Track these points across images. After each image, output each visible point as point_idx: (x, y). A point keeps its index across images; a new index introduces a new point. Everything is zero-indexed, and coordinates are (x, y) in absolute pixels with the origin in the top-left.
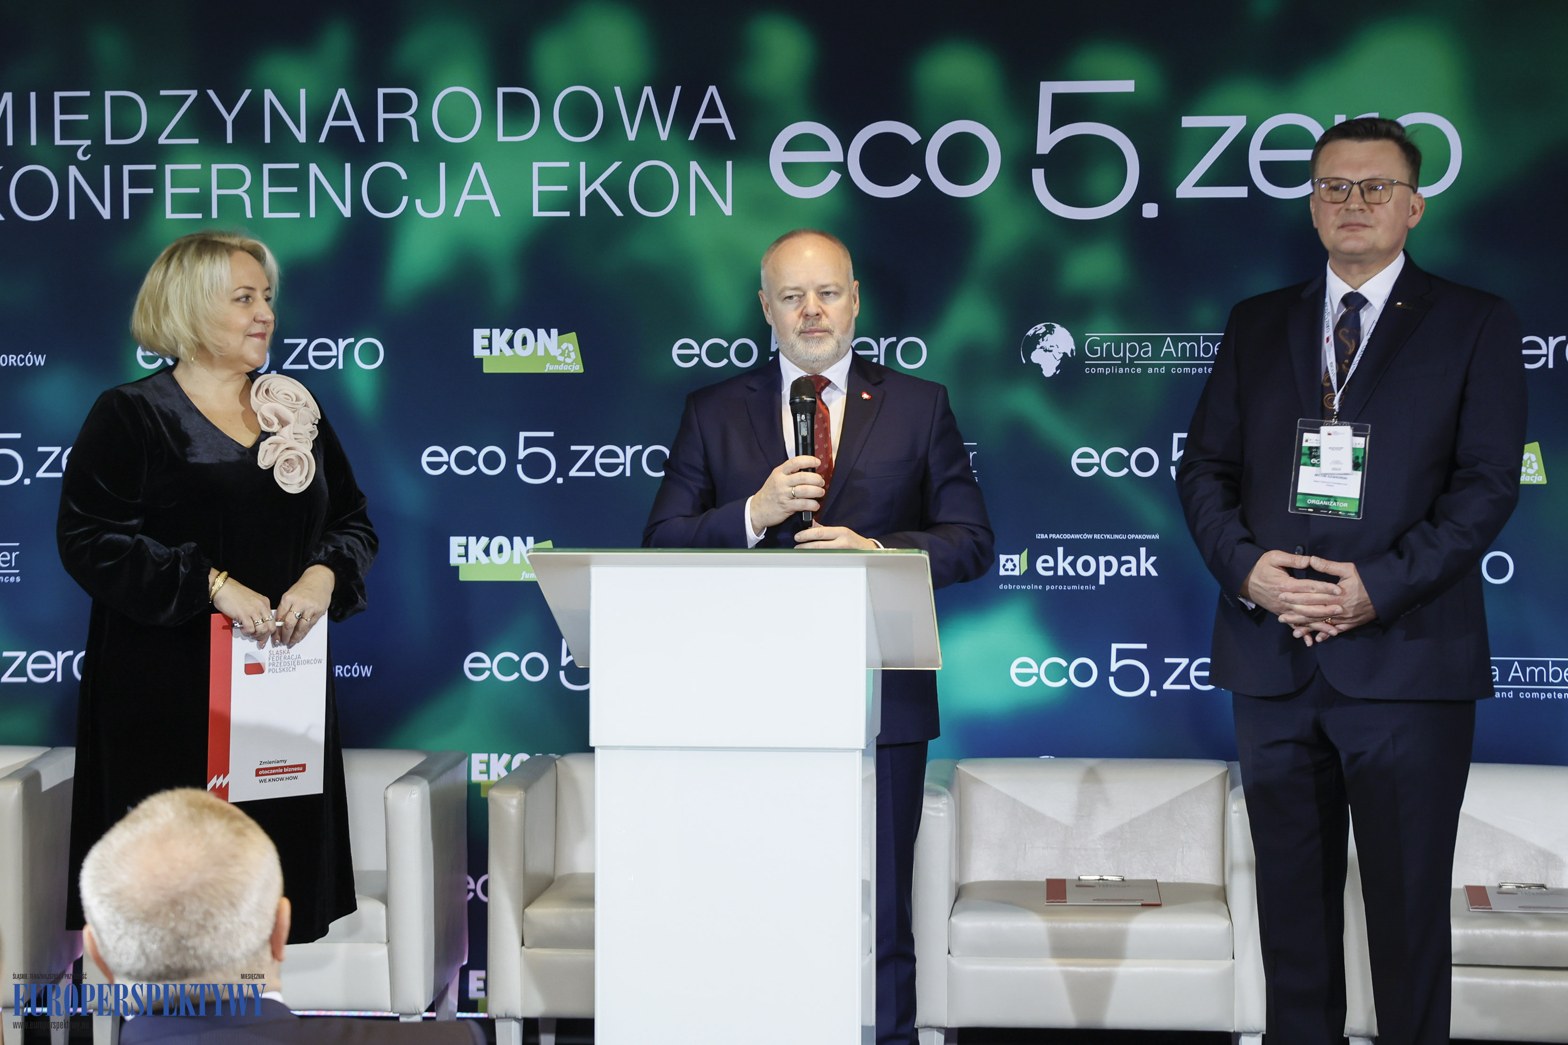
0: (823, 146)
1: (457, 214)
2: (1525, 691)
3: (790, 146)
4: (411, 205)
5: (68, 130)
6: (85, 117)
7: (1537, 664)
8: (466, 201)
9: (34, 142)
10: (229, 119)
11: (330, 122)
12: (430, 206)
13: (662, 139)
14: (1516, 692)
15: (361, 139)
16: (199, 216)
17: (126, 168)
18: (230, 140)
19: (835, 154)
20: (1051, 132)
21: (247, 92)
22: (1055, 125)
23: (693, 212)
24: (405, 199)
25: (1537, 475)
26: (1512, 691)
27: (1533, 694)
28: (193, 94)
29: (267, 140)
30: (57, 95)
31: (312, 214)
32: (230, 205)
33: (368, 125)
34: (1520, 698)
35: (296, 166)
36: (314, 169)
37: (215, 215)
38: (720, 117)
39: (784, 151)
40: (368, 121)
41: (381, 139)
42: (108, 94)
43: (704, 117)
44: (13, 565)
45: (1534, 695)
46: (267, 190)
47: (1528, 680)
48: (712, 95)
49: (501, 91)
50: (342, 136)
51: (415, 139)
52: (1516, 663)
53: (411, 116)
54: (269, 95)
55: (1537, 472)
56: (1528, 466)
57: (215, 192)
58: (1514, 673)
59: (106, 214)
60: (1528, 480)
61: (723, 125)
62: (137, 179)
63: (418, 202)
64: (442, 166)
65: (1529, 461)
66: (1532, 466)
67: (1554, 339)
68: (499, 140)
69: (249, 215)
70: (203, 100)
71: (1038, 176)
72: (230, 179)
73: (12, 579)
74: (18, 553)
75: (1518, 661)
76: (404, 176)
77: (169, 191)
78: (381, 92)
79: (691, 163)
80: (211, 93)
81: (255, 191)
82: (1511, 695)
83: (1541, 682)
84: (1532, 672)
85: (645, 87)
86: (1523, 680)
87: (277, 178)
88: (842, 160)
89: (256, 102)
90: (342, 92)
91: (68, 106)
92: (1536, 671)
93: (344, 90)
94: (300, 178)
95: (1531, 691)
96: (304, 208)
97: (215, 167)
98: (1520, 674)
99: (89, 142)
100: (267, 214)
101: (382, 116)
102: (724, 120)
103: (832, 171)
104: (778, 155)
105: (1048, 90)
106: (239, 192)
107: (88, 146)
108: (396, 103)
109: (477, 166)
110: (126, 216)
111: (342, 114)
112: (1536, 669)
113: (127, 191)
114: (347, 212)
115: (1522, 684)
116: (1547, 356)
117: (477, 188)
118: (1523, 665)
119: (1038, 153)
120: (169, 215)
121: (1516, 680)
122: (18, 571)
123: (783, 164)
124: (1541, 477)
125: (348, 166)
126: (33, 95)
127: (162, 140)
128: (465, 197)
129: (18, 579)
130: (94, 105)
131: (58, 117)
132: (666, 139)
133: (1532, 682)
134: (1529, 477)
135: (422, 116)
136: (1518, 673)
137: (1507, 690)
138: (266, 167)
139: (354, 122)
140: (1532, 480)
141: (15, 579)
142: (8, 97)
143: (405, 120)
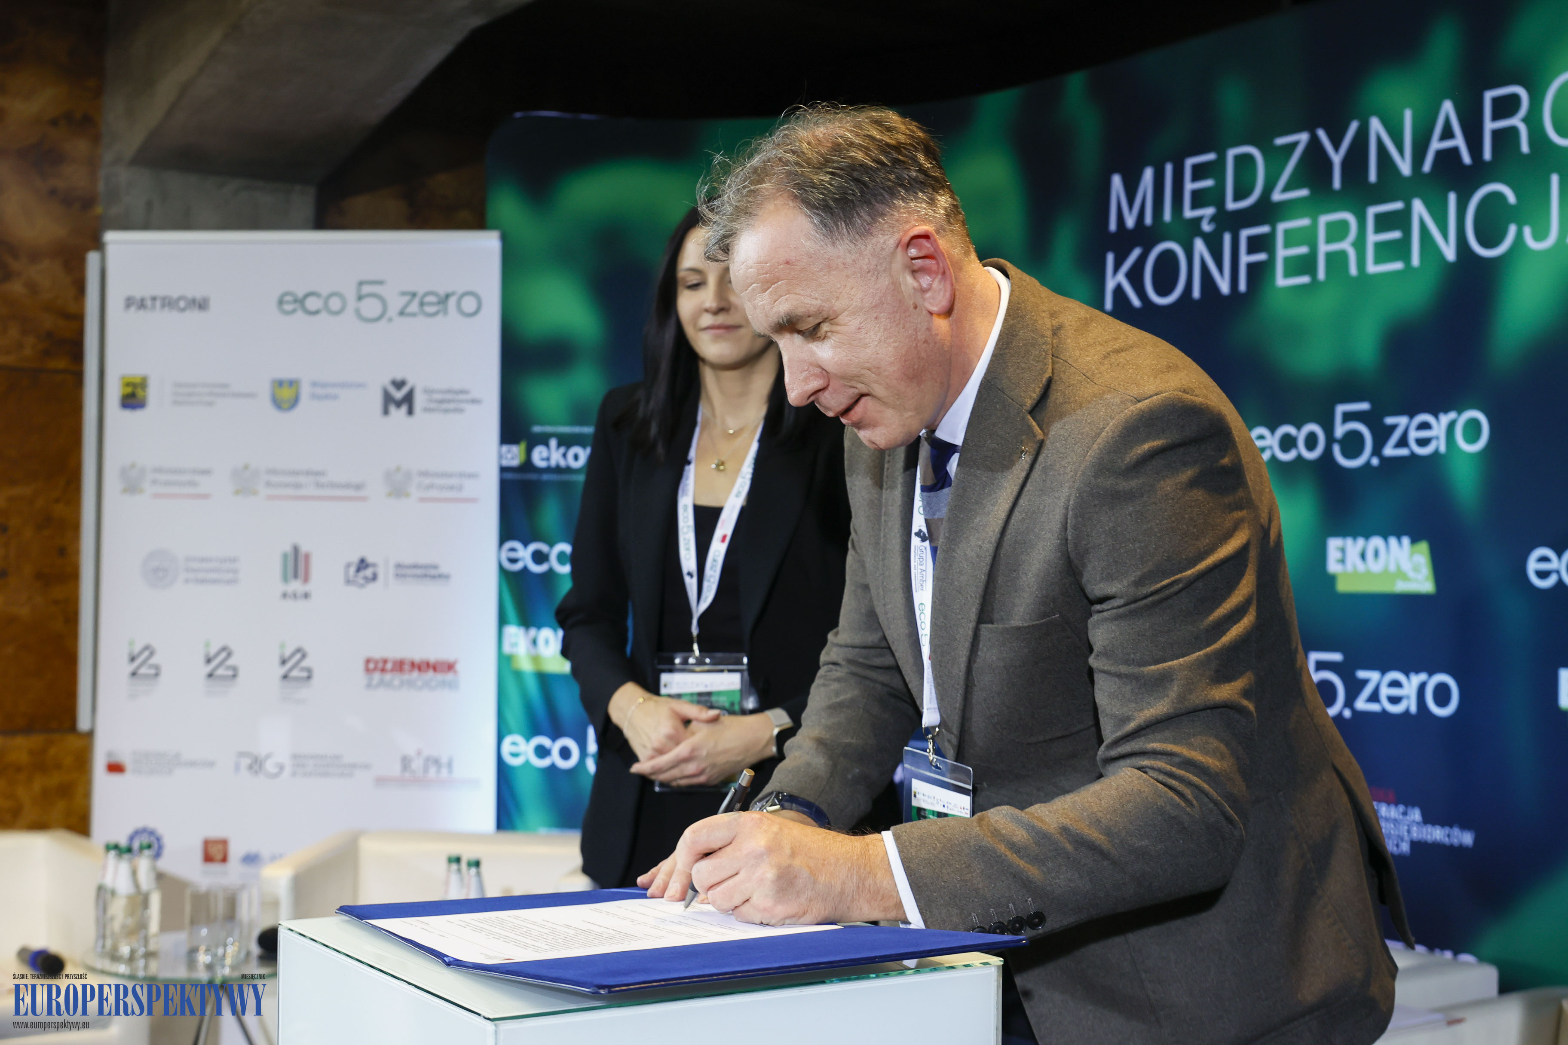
4: (1519, 235)
5: (1199, 199)
6: (1210, 182)
9: (1168, 218)
10: (1337, 159)
11: (1436, 145)
12: (1540, 235)
15: (1467, 159)
16: (1305, 279)
17: (1245, 234)
18: (1337, 184)
21: (1354, 126)
24: (1512, 229)
28: (1303, 137)
29: (1373, 177)
30: (1188, 162)
31: (1415, 261)
32: (1337, 260)
33: (1475, 142)
35: (1401, 205)
36: (1418, 206)
37: (1321, 274)
40: (1474, 138)
41: (1487, 155)
42: (1230, 153)
46: (1372, 238)
50: (1447, 160)
51: (1525, 148)
53: (1521, 120)
54: (1376, 125)
57: (1324, 248)
59: (1224, 287)
62: (1255, 244)
63: (1527, 231)
64: (1555, 179)
69: (1353, 271)
70: (1314, 142)
72: (1337, 231)
76: (1512, 200)
77: (1282, 253)
78: (1489, 95)
80: (1321, 134)
81: (1360, 244)
87: (1384, 222)
89: (1362, 137)
90: (1448, 107)
91: (1199, 172)
93: (1449, 102)
94: (1401, 220)
96: (1405, 255)
97: (1324, 219)
99: (1212, 210)
100: (1372, 268)
101: (1489, 126)
106: (1346, 245)
107: (1212, 214)
108: (1505, 107)
110: (1242, 287)
111: (1448, 133)
113: (1245, 259)
114: (1450, 253)
120: (1281, 281)
125: (1452, 197)
126: (1168, 168)
127: (1277, 196)
130: (1218, 168)
131: (1189, 186)
135: (1533, 120)
138: (1372, 211)
139: (1459, 141)
142: (1148, 174)
143: (1514, 131)
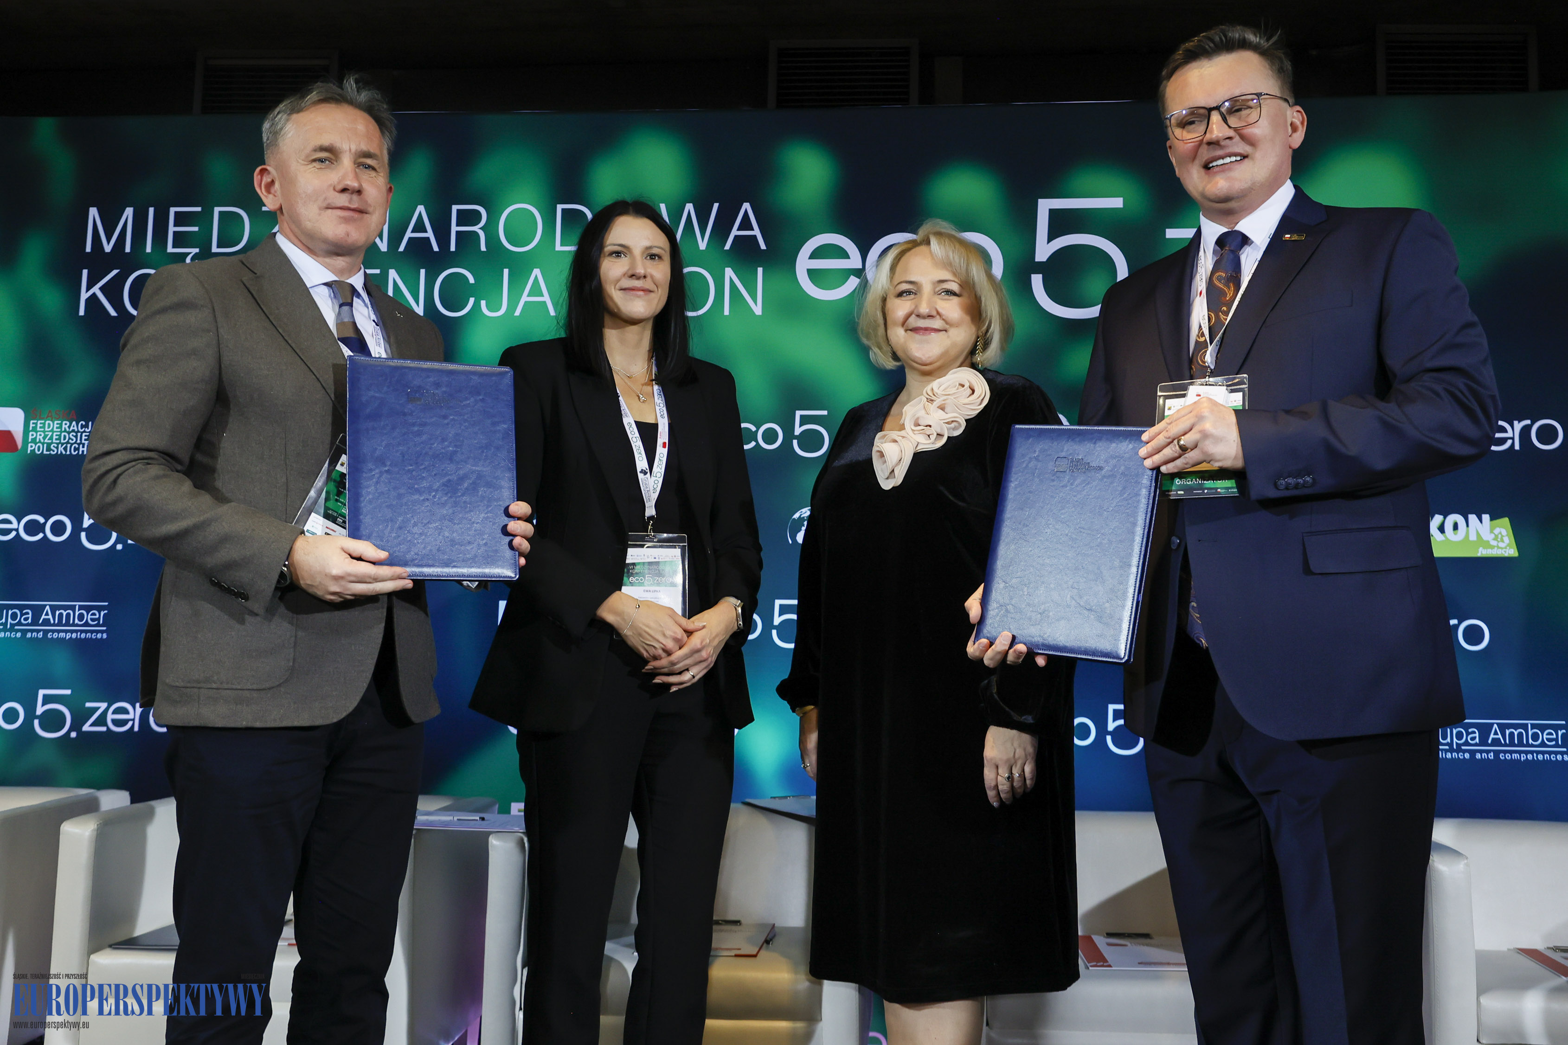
0: (844, 255)
1: (517, 313)
2: (1505, 752)
3: (814, 255)
4: (477, 305)
5: (180, 240)
6: (196, 229)
7: (1516, 727)
8: (525, 302)
9: (149, 249)
11: (409, 234)
12: (493, 307)
13: (701, 249)
14: (1497, 753)
15: (436, 248)
19: (854, 261)
20: (1048, 242)
22: (1051, 238)
23: (726, 312)
24: (472, 300)
25: (1508, 548)
26: (1492, 753)
27: (1513, 755)
30: (173, 210)
33: (443, 237)
34: (1501, 759)
35: (377, 271)
36: (393, 274)
38: (753, 230)
39: (809, 258)
40: (442, 234)
41: (453, 248)
42: (217, 210)
43: (738, 230)
44: (101, 622)
45: (1515, 756)
47: (1507, 742)
48: (746, 211)
49: (560, 207)
50: (419, 247)
51: (483, 248)
52: (1495, 726)
53: (480, 228)
55: (1508, 545)
56: (1499, 540)
58: (1494, 734)
60: (1500, 553)
61: (755, 236)
63: (483, 303)
64: (506, 272)
65: (1500, 536)
66: (1503, 539)
67: (1519, 422)
68: (556, 250)
71: (1037, 281)
73: (99, 636)
74: (106, 612)
75: (1497, 724)
76: (472, 280)
78: (455, 208)
79: (726, 269)
82: (1491, 756)
83: (1521, 744)
84: (1511, 734)
85: (687, 204)
86: (1503, 742)
88: (861, 267)
90: (421, 209)
91: (181, 219)
92: (1516, 733)
93: (422, 206)
95: (1511, 752)
98: (1500, 736)
99: (197, 250)
101: (454, 229)
102: (756, 232)
103: (852, 276)
104: (803, 262)
105: (1045, 206)
107: (196, 253)
108: (468, 218)
109: (536, 272)
111: (420, 227)
112: (1516, 730)
114: (420, 310)
115: (1501, 745)
116: (1513, 439)
117: (536, 290)
118: (1502, 728)
119: (1036, 260)
121: (1496, 742)
122: (105, 628)
123: (808, 270)
124: (1512, 550)
125: (423, 272)
126: (151, 210)
128: (525, 298)
129: (105, 636)
130: (204, 219)
131: (172, 229)
132: (704, 249)
133: (1512, 744)
134: (1500, 550)
135: (490, 229)
136: (1498, 735)
137: (1488, 752)
139: (430, 234)
140: (1503, 553)
141: (102, 636)
142: (129, 212)
143: (475, 233)
